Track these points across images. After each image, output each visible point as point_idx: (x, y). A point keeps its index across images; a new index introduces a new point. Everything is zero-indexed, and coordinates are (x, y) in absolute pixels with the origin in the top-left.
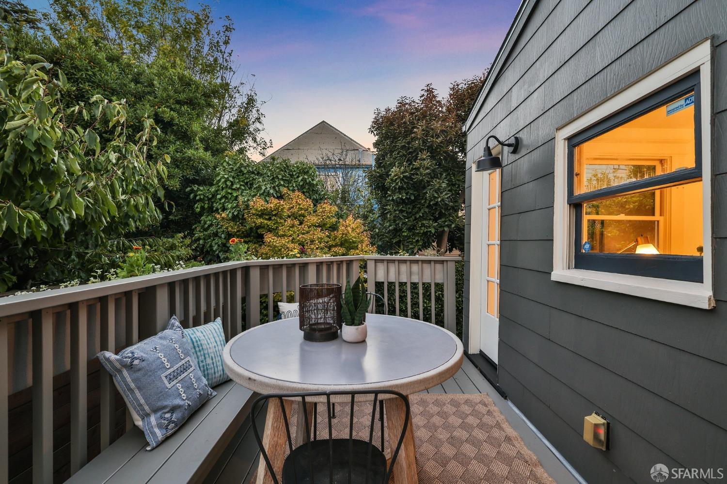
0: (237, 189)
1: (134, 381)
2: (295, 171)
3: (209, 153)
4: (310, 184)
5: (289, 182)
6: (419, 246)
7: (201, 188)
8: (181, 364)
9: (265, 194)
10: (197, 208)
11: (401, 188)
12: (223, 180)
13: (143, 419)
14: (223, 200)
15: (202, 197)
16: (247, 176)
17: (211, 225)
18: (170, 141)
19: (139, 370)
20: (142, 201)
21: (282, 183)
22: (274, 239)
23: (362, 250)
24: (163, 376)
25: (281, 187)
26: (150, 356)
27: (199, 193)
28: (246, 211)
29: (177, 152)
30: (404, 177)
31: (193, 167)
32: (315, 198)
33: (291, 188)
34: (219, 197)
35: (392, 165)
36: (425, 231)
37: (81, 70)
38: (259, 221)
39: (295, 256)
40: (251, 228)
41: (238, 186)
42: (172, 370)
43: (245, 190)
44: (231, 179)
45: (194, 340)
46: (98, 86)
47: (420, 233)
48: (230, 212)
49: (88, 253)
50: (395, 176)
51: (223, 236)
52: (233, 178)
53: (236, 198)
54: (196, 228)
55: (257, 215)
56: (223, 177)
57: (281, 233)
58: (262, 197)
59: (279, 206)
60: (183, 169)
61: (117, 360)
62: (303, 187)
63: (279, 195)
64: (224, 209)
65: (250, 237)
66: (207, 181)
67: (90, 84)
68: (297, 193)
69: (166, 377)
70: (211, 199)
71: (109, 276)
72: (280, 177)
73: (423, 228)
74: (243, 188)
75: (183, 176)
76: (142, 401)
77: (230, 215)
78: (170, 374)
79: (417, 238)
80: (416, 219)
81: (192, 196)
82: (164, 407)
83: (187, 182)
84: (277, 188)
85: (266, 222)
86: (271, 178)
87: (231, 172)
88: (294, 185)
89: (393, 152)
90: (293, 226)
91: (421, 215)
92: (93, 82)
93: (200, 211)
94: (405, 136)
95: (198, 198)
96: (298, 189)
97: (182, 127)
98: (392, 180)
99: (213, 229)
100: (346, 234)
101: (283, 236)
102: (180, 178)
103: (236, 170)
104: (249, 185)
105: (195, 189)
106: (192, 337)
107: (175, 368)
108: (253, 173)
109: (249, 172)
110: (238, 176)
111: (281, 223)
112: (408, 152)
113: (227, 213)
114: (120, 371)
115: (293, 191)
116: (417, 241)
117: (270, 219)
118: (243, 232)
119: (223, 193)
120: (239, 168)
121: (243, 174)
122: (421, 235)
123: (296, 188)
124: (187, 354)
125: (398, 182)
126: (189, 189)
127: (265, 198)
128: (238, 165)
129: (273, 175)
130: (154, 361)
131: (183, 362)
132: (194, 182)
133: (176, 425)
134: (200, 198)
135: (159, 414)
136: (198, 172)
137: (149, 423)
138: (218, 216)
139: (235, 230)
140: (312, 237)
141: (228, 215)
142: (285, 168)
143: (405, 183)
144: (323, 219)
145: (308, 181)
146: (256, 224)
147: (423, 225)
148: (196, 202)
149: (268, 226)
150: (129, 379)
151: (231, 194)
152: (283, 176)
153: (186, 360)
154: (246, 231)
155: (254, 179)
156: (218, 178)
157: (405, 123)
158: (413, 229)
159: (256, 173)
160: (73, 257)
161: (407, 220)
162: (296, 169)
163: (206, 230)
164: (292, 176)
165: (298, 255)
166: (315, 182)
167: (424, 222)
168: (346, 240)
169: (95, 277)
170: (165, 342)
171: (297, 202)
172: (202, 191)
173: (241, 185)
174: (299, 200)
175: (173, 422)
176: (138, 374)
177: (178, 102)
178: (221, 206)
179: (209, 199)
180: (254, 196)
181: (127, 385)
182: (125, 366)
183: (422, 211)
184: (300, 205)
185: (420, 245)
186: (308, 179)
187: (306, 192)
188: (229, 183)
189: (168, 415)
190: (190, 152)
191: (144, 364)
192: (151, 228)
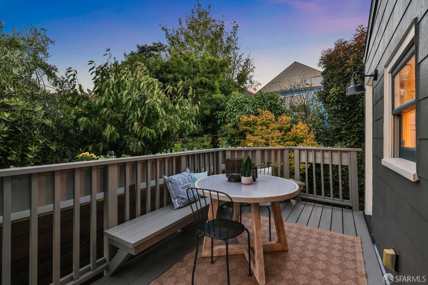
0: (235, 112)
1: (172, 186)
2: (266, 98)
3: (223, 95)
4: (275, 105)
5: (263, 105)
6: (355, 140)
7: (220, 112)
8: (187, 184)
9: (249, 113)
10: (219, 122)
11: (337, 102)
12: (229, 108)
13: (174, 200)
14: (229, 118)
15: (220, 117)
16: (240, 104)
17: (225, 130)
18: (206, 92)
19: (173, 183)
20: (188, 123)
21: (258, 106)
22: (251, 137)
23: (306, 143)
24: (180, 187)
25: (257, 109)
26: (177, 179)
27: (219, 115)
28: (239, 123)
29: (209, 96)
30: (339, 94)
31: (215, 103)
32: (278, 112)
33: (263, 109)
34: (227, 116)
35: (332, 87)
36: (360, 130)
37: (175, 68)
38: (245, 127)
39: (250, 146)
40: (242, 132)
41: (236, 110)
42: (183, 185)
43: (240, 111)
44: (232, 107)
45: (195, 177)
46: (181, 73)
47: (356, 132)
48: (232, 123)
49: (171, 144)
50: (333, 94)
51: (229, 136)
52: (234, 106)
53: (235, 117)
54: (218, 132)
55: (244, 124)
56: (229, 106)
57: (256, 134)
58: (247, 115)
59: (255, 119)
60: (211, 105)
61: (167, 179)
62: (270, 107)
63: (256, 113)
64: (230, 122)
65: (242, 136)
66: (223, 109)
67: (178, 73)
68: (266, 111)
69: (181, 187)
70: (225, 117)
71: (168, 152)
72: (257, 103)
73: (358, 128)
74: (238, 111)
75: (211, 108)
76: (174, 194)
77: (232, 125)
78: (182, 187)
79: (353, 135)
80: (351, 122)
81: (216, 116)
82: (180, 197)
83: (213, 110)
84: (255, 109)
85: (248, 128)
86: (252, 104)
87: (233, 103)
88: (265, 107)
89: (333, 78)
90: (262, 130)
91: (356, 119)
92: (179, 72)
93: (220, 124)
94: (342, 66)
95: (219, 117)
96: (268, 108)
97: (211, 85)
98: (331, 96)
99: (225, 132)
100: (296, 134)
101: (257, 135)
102: (210, 109)
103: (236, 102)
104: (241, 109)
105: (217, 113)
106: (194, 176)
107: (185, 185)
108: (243, 102)
109: (241, 102)
110: (236, 105)
111: (256, 128)
112: (343, 76)
113: (231, 124)
114: (168, 183)
115: (265, 110)
116: (354, 137)
117: (250, 127)
118: (238, 133)
119: (229, 114)
120: (237, 100)
121: (239, 104)
122: (356, 133)
123: (266, 108)
124: (190, 182)
125: (335, 98)
126: (215, 113)
127: (248, 115)
128: (236, 99)
129: (254, 103)
130: (178, 181)
131: (188, 184)
132: (217, 109)
133: (183, 204)
134: (220, 118)
135: (178, 199)
136: (218, 105)
137: (175, 201)
138: (227, 126)
139: (234, 133)
140: (272, 136)
141: (231, 125)
142: (260, 97)
143: (341, 98)
144: (281, 125)
145: (273, 103)
146: (243, 129)
147: (358, 126)
148: (218, 119)
149: (250, 130)
150: (170, 186)
151: (233, 114)
152: (259, 102)
153: (189, 183)
154: (240, 133)
155: (243, 106)
156: (227, 107)
157: (340, 58)
158: (350, 129)
159: (245, 102)
160: (167, 145)
161: (344, 123)
162: (267, 97)
163: (223, 133)
164: (264, 101)
165: (252, 146)
166: (277, 104)
167: (359, 124)
168: (296, 137)
169: (164, 152)
170: (182, 176)
171: (265, 116)
172: (220, 114)
173: (237, 109)
174: (268, 115)
175: (182, 203)
176: (173, 184)
177: (209, 73)
178: (229, 120)
179: (224, 118)
180: (243, 115)
181: (170, 188)
182: (169, 181)
183: (357, 116)
184: (267, 117)
185: (357, 140)
186: (273, 102)
187: (273, 110)
188: (231, 109)
189: (181, 200)
190: (214, 96)
191: (174, 182)
192: (200, 132)
